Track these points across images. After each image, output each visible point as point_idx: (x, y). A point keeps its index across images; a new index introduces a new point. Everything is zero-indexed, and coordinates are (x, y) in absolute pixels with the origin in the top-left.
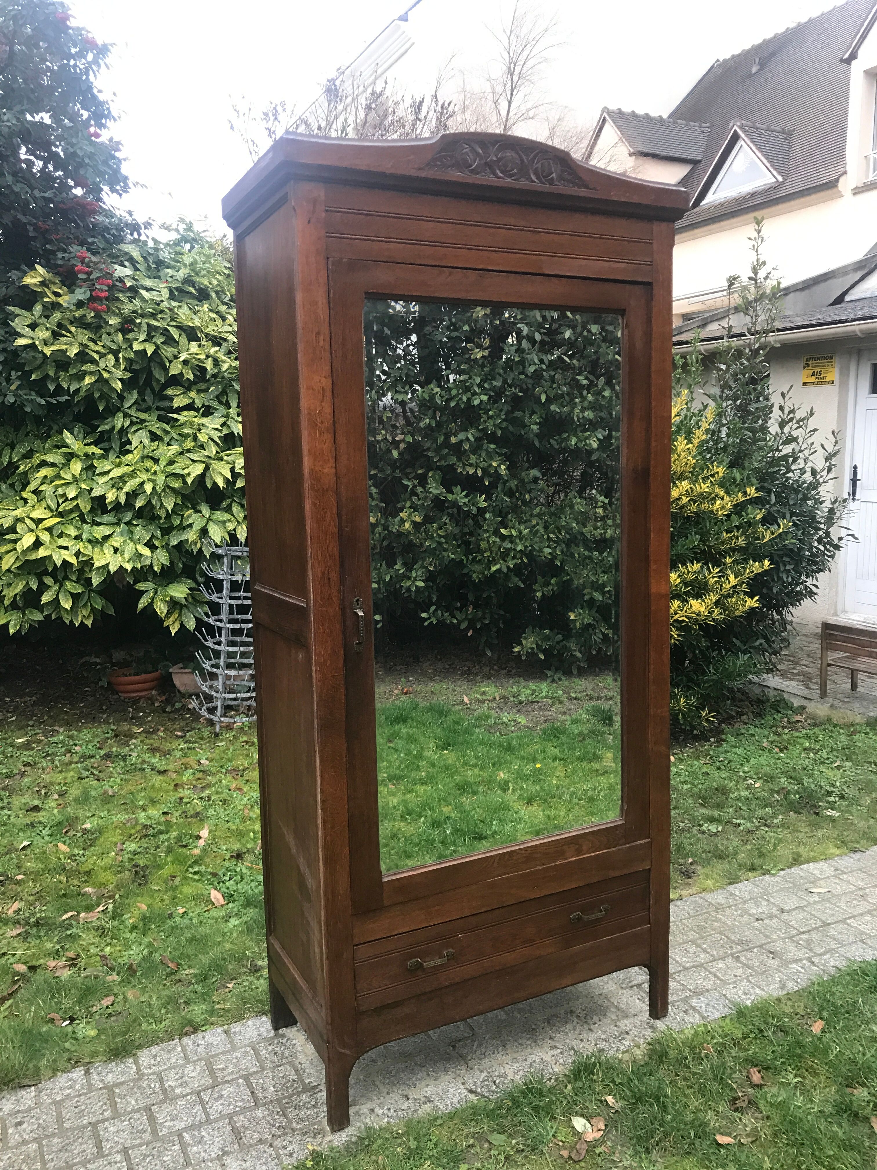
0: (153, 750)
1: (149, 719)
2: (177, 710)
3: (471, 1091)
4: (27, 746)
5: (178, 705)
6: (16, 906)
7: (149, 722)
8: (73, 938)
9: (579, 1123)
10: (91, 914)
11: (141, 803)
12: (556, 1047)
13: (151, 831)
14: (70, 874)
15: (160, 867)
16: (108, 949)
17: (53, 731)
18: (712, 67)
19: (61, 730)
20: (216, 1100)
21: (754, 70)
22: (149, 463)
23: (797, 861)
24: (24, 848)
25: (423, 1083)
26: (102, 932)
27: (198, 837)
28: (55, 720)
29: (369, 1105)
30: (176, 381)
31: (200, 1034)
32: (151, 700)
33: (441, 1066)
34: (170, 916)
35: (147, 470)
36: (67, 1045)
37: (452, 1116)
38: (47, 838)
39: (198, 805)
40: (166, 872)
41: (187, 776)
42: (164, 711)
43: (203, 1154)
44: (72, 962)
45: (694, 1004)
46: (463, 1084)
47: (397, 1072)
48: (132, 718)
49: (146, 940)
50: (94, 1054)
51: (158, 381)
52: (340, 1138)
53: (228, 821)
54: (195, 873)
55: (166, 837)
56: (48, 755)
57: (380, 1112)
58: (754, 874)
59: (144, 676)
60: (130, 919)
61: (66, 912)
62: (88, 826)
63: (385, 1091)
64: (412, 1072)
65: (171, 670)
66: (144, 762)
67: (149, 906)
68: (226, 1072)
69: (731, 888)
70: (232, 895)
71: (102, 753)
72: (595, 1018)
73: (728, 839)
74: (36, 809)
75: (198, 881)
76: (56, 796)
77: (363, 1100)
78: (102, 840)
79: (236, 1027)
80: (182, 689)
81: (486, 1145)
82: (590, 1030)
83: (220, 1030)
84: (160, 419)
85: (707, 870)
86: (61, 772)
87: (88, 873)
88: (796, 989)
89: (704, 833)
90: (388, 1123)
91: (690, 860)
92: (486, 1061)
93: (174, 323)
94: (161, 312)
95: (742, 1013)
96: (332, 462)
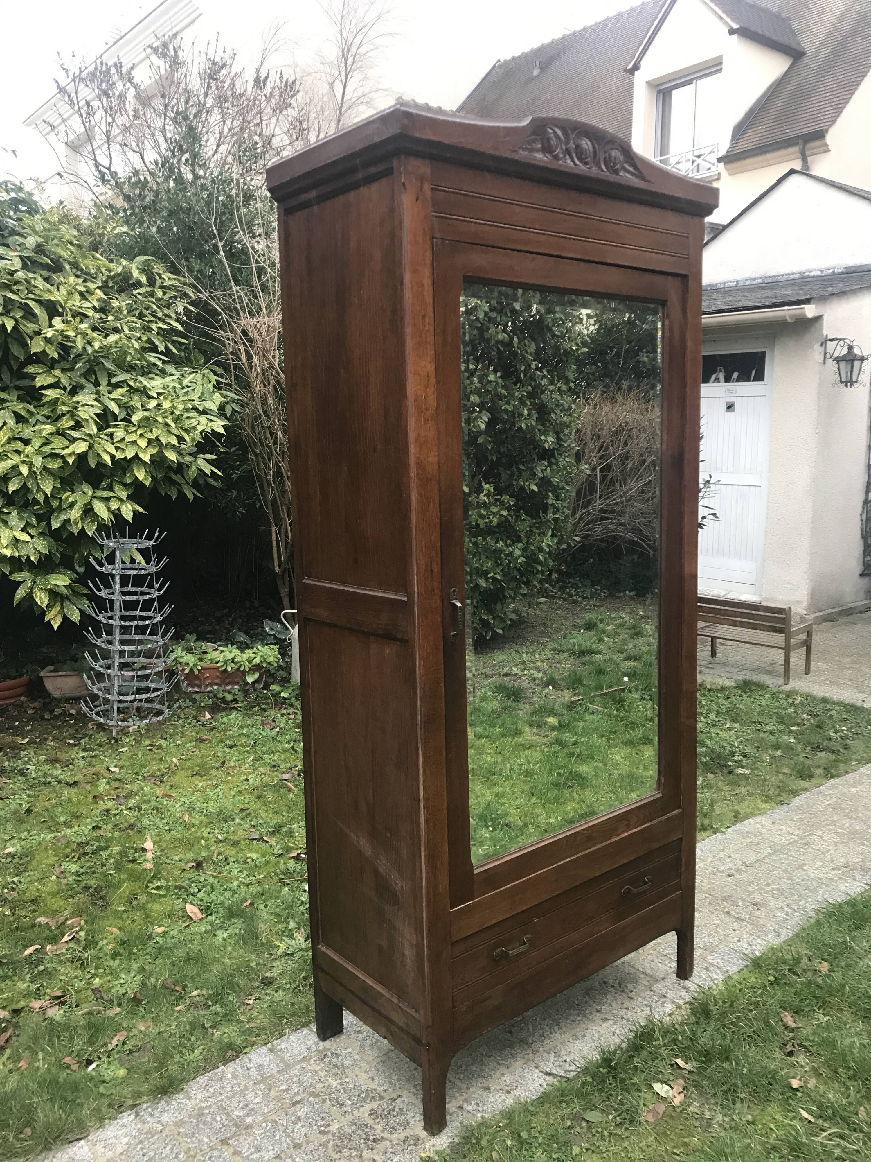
0: (53, 761)
1: (29, 728)
2: (57, 717)
3: (549, 1074)
5: (58, 711)
7: (31, 731)
8: (48, 974)
9: (661, 1089)
10: (59, 946)
11: (62, 819)
12: (606, 1019)
13: (88, 849)
15: (118, 886)
16: (97, 981)
18: (494, 66)
20: (295, 1123)
21: (535, 73)
23: (737, 818)
26: (81, 963)
27: (144, 850)
29: (457, 1103)
30: (39, 358)
31: (245, 1057)
32: (20, 706)
33: (507, 1052)
34: (150, 938)
35: (19, 451)
37: (539, 1101)
39: (130, 816)
40: (125, 890)
41: (102, 786)
42: (43, 718)
44: (59, 1000)
45: (711, 961)
46: (536, 1067)
47: (468, 1065)
48: (7, 729)
49: (134, 966)
50: (138, 1095)
51: (16, 358)
52: (442, 1142)
53: (170, 830)
54: (158, 888)
55: (108, 852)
57: (470, 1108)
59: (10, 683)
60: (107, 946)
61: (26, 947)
62: (10, 850)
63: (464, 1086)
64: (482, 1063)
65: (42, 674)
66: (45, 775)
67: (121, 929)
68: (292, 1092)
70: (208, 908)
72: (630, 986)
75: (164, 896)
77: (448, 1099)
78: (35, 863)
79: (282, 1044)
80: (57, 694)
81: (584, 1124)
82: (630, 998)
83: (264, 1049)
84: (20, 399)
87: (34, 901)
88: (791, 935)
90: (482, 1117)
92: (547, 1042)
93: (33, 296)
94: (17, 283)
95: (757, 964)
96: (435, 450)
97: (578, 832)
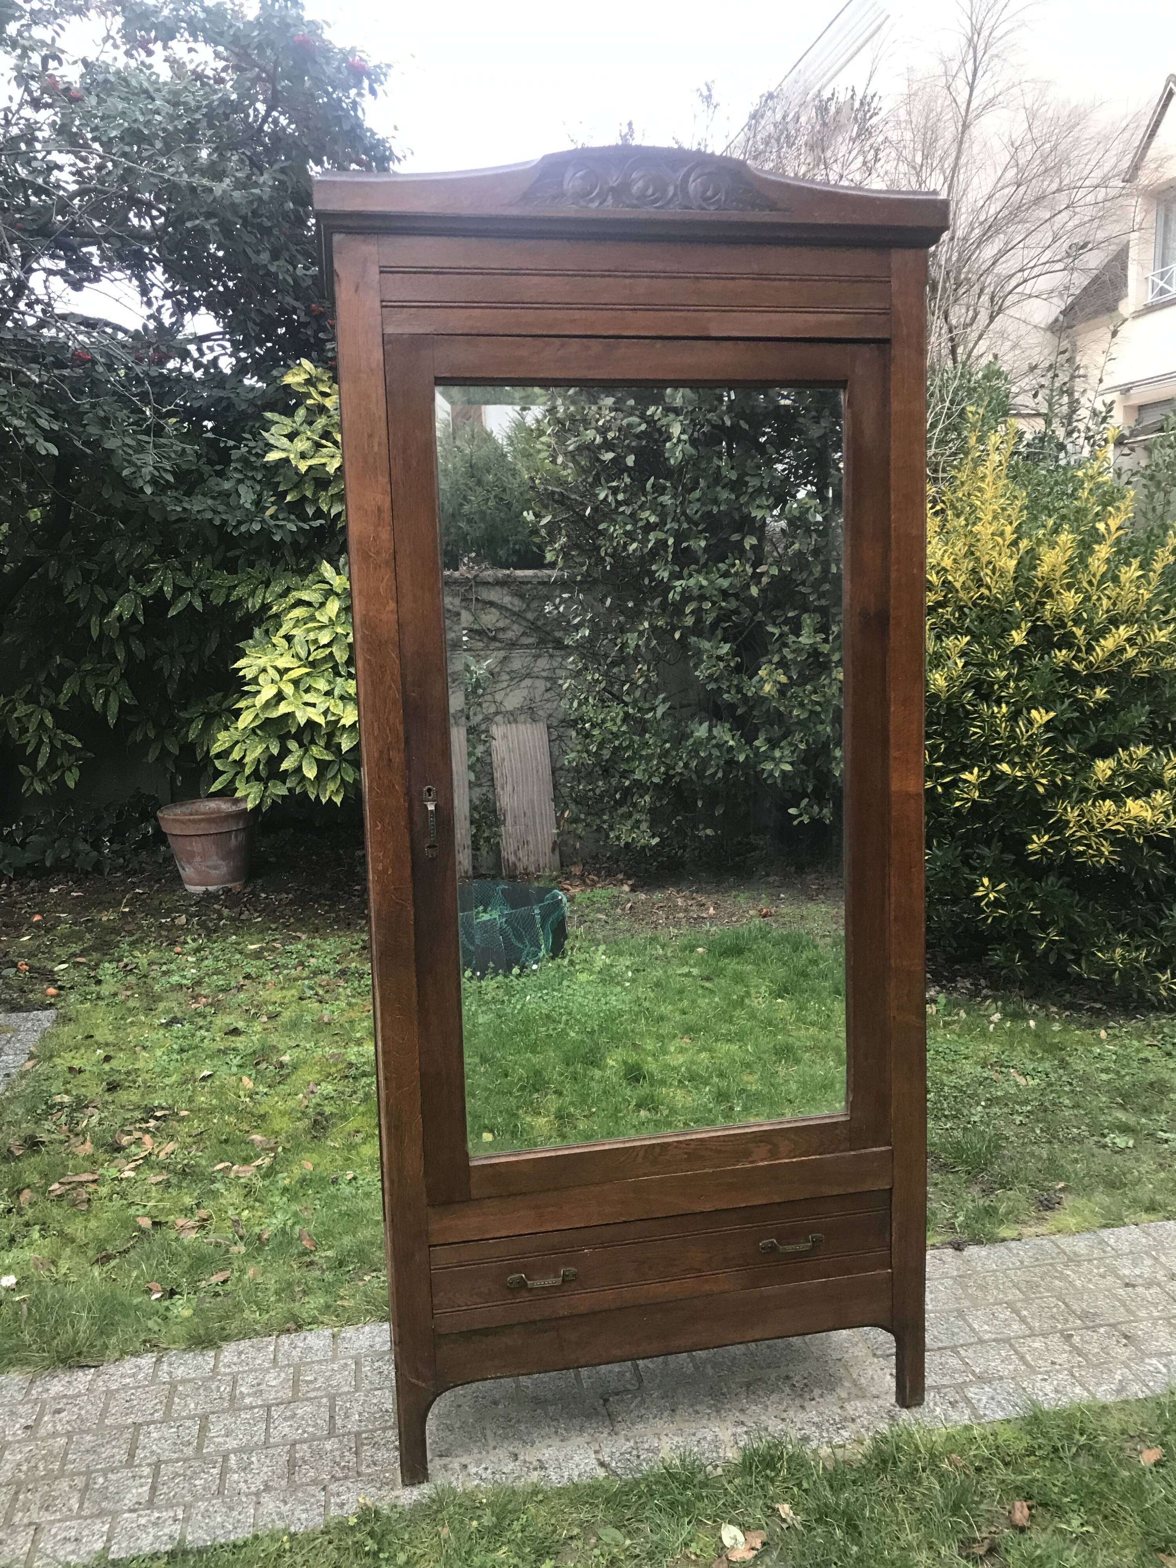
3: (602, 1464)
4: (257, 955)
6: (170, 1147)
8: (215, 1195)
9: (730, 1534)
10: (246, 1168)
11: (358, 1035)
12: (743, 1423)
13: (353, 1072)
14: (242, 1115)
15: (344, 1118)
16: (246, 1213)
17: (294, 938)
19: (304, 937)
20: (286, 1419)
24: (204, 1079)
25: (548, 1441)
26: (249, 1190)
28: (302, 923)
29: (465, 1460)
31: (303, 1335)
33: (577, 1422)
34: (335, 1182)
36: (150, 1324)
37: (560, 1493)
38: (234, 1069)
40: (351, 1125)
43: (242, 1485)
44: (202, 1224)
45: (970, 1395)
46: (596, 1452)
47: (518, 1421)
49: (295, 1207)
50: (177, 1340)
52: (409, 1496)
55: (369, 1080)
56: (277, 967)
57: (474, 1470)
58: (1152, 1217)
60: (284, 1180)
61: (222, 1161)
62: (286, 1058)
63: (492, 1443)
64: (537, 1425)
67: (316, 1166)
68: (312, 1386)
69: (1105, 1233)
71: (339, 967)
72: (817, 1392)
73: (1137, 1160)
74: (235, 1032)
76: (265, 1019)
77: (459, 1451)
78: (295, 1077)
79: (349, 1332)
81: (592, 1540)
82: (802, 1407)
83: (328, 1332)
85: (1080, 1203)
86: (282, 988)
87: (263, 1117)
88: (1141, 1396)
89: (1105, 1146)
90: (477, 1486)
91: (1061, 1185)
92: (640, 1426)
95: (1035, 1420)
96: (392, 605)
97: (669, 1144)
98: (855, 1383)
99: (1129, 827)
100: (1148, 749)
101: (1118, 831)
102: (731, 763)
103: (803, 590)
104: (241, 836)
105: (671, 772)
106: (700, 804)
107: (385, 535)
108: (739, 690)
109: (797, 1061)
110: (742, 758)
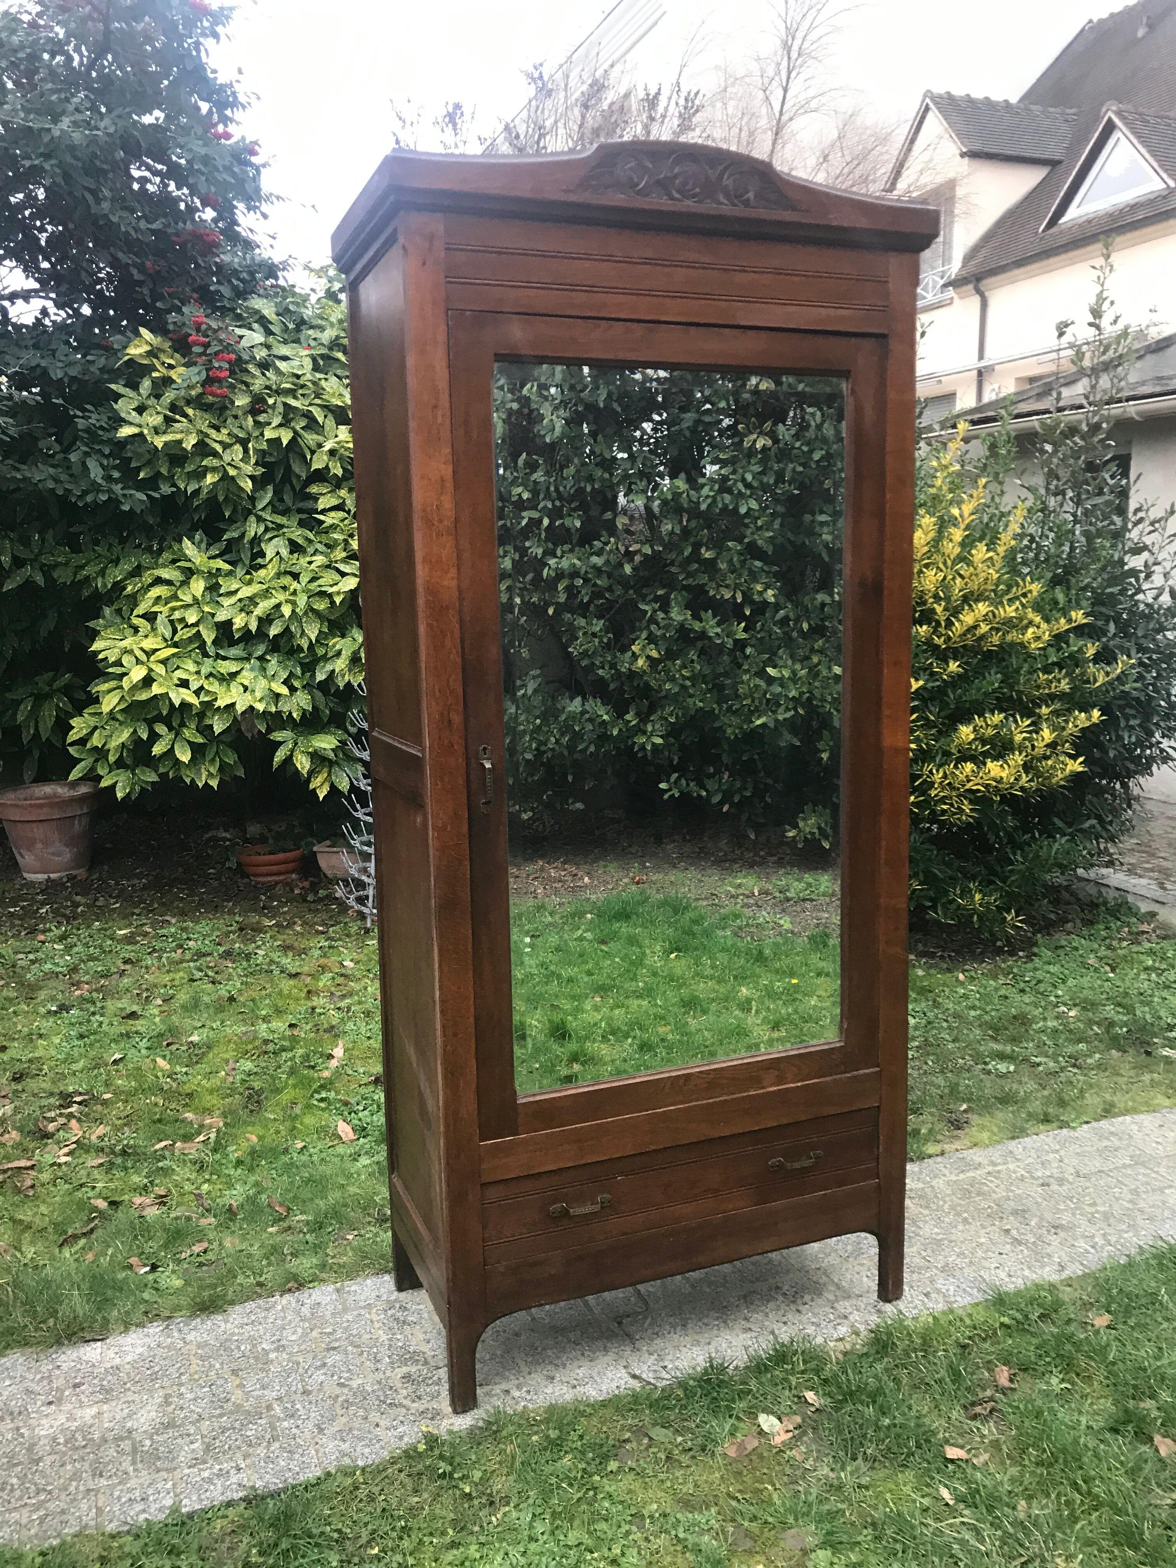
0: (286, 948)
1: (285, 909)
2: (321, 900)
3: (634, 1377)
4: (129, 940)
5: (322, 893)
6: (101, 1130)
7: (285, 913)
8: (166, 1172)
9: (767, 1422)
10: (189, 1145)
11: (264, 1013)
12: (750, 1329)
13: (271, 1047)
14: (169, 1095)
15: (278, 1091)
16: (206, 1186)
17: (163, 922)
18: (1083, 30)
19: (173, 921)
20: (317, 1368)
21: (1140, 33)
22: (287, 580)
23: (1108, 1111)
24: (115, 1062)
25: (576, 1363)
26: (201, 1166)
27: (330, 1057)
28: (167, 907)
29: (504, 1386)
30: (321, 476)
31: (307, 1292)
32: (290, 886)
33: (599, 1343)
34: (286, 1151)
35: (284, 588)
36: (146, 1296)
37: (604, 1404)
38: (144, 1051)
39: (334, 1017)
40: (286, 1097)
41: (325, 980)
42: (305, 900)
43: (294, 1431)
44: (162, 1201)
45: (939, 1286)
46: (625, 1367)
47: (544, 1349)
48: (264, 908)
49: (252, 1179)
50: (177, 1308)
51: (299, 477)
52: (464, 1422)
53: (369, 1038)
54: (322, 1100)
55: (290, 1055)
56: (154, 951)
57: (517, 1394)
58: (1048, 1128)
59: (281, 856)
60: (234, 1152)
61: (160, 1141)
62: (195, 1038)
63: (526, 1370)
64: (563, 1350)
65: (315, 849)
66: (272, 962)
67: (261, 1138)
68: (333, 1337)
69: (1013, 1143)
70: (364, 1129)
71: (221, 949)
72: (807, 1298)
73: (1020, 1082)
74: (133, 1015)
75: (323, 1110)
76: (159, 1002)
77: (497, 1379)
78: (211, 1055)
79: (352, 1286)
80: (329, 873)
81: (646, 1441)
82: (799, 1311)
83: (331, 1288)
84: (301, 524)
85: (986, 1120)
86: (169, 971)
87: (190, 1095)
88: (1080, 1273)
89: (989, 1072)
90: (525, 1407)
91: (964, 1107)
92: (658, 1341)
93: (318, 401)
94: (303, 386)
95: (1000, 1301)
96: (453, 572)
97: (691, 1075)
98: (838, 1287)
99: (987, 786)
100: (1002, 716)
101: (978, 791)
102: (603, 738)
103: (674, 569)
104: (85, 821)
105: (543, 748)
106: (570, 778)
107: (448, 503)
108: (613, 666)
109: (705, 1012)
110: (615, 733)
